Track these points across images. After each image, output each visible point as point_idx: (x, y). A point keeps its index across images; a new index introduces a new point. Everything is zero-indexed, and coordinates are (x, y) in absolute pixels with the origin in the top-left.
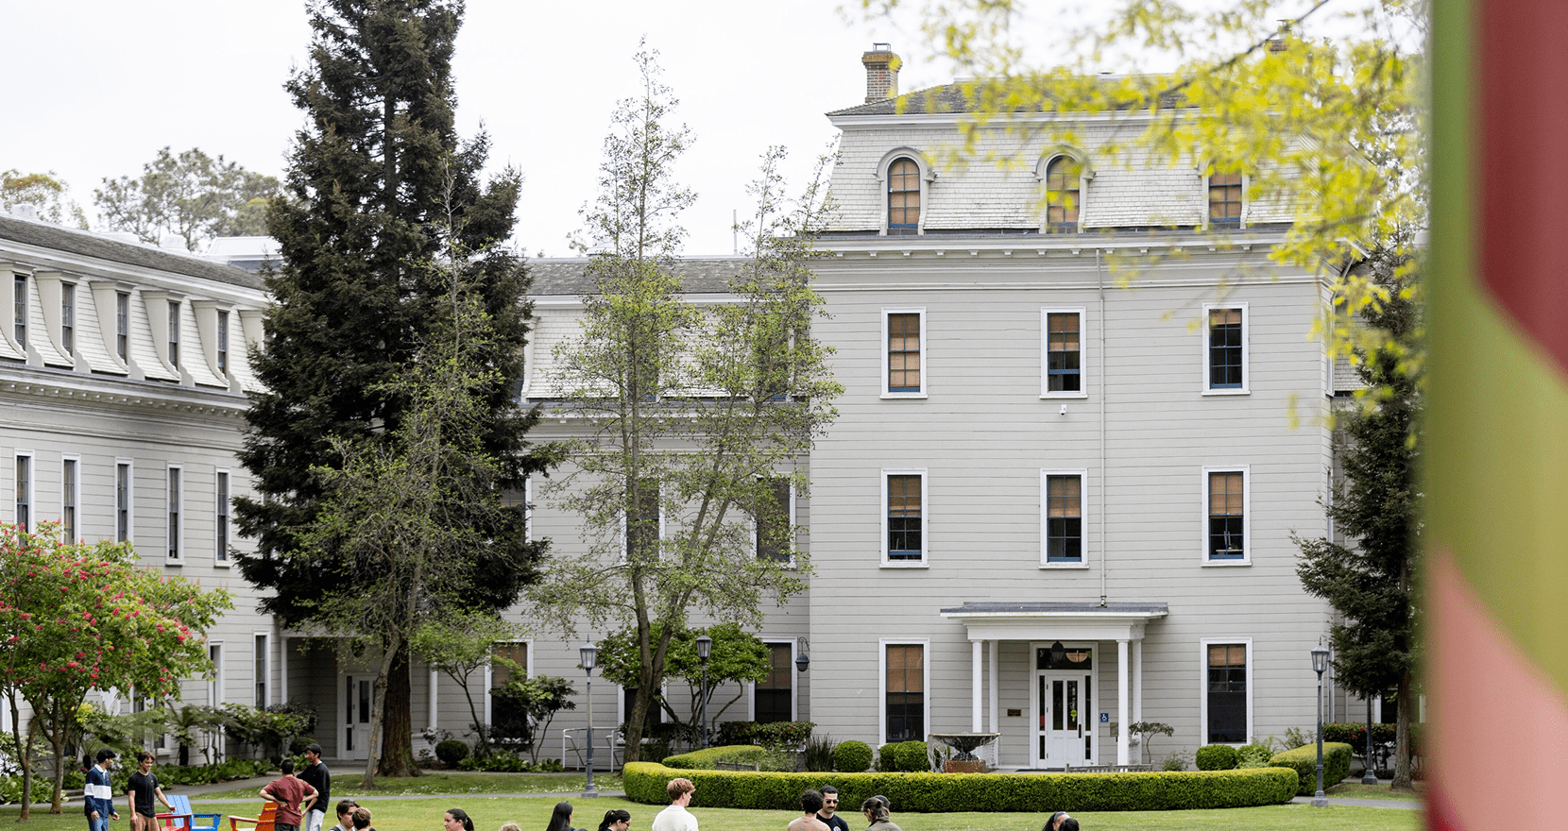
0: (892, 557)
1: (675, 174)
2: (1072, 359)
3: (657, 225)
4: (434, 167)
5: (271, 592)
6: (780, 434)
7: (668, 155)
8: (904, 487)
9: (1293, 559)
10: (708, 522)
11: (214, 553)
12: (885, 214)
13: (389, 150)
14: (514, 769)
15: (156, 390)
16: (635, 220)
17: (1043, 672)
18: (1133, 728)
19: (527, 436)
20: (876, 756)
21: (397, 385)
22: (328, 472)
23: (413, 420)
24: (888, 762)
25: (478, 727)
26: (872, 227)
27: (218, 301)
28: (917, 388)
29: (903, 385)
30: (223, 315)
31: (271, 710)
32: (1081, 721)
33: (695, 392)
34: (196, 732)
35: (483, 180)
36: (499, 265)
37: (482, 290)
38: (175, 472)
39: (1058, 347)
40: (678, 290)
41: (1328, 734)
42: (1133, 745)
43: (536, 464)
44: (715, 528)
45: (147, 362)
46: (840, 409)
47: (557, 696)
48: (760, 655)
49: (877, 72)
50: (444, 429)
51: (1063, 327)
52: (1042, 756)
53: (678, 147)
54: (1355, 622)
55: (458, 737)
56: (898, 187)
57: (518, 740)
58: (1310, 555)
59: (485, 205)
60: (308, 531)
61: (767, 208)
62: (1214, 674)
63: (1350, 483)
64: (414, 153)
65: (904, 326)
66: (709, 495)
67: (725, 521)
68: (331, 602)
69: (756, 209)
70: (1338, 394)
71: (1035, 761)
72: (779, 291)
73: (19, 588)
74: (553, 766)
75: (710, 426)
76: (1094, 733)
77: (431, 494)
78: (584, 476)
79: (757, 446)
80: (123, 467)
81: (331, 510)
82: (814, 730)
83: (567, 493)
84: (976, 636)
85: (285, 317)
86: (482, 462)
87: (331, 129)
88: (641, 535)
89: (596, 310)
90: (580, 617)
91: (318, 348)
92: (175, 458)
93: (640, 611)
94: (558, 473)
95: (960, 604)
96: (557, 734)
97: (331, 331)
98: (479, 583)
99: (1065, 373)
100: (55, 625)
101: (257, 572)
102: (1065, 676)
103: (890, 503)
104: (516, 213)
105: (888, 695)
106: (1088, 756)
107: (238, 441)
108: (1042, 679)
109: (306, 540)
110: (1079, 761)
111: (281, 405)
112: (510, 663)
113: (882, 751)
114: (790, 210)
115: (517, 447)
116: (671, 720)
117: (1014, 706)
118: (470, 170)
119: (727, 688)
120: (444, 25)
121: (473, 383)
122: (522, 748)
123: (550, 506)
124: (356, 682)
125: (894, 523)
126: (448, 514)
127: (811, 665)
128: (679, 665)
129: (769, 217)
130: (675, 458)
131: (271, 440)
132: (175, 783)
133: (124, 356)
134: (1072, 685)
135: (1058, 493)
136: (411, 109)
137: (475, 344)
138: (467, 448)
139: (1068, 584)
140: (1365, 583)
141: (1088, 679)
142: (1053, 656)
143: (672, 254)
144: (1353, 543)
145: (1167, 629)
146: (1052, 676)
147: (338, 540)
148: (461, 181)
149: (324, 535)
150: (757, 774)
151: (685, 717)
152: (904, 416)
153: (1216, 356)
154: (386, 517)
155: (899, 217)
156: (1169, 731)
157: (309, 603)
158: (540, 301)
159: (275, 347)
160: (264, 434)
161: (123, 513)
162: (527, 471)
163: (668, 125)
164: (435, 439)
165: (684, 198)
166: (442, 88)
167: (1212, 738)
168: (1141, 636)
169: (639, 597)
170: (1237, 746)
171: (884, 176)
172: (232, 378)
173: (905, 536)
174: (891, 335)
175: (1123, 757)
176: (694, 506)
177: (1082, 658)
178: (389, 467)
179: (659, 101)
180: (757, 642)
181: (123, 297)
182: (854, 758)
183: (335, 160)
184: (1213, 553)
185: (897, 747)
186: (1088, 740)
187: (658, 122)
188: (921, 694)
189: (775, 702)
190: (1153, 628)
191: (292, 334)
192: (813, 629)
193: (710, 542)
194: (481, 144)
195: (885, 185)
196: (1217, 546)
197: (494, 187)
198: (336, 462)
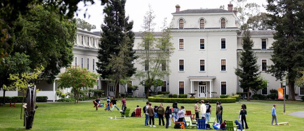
0: (180, 70)
1: (154, 21)
2: (203, 45)
3: (151, 28)
4: (123, 20)
5: (101, 74)
6: (167, 55)
7: (153, 19)
8: (181, 61)
9: (234, 71)
10: (158, 66)
11: (93, 69)
12: (179, 26)
13: (117, 18)
14: (131, 97)
15: (86, 48)
16: (149, 27)
17: (200, 85)
18: (212, 93)
19: (134, 55)
20: (178, 96)
21: (118, 48)
22: (110, 59)
23: (121, 53)
24: (180, 97)
25: (126, 92)
26: (177, 28)
27: (93, 37)
28: (183, 49)
29: (181, 48)
30: (94, 39)
31: (99, 90)
32: (205, 92)
33: (156, 49)
34: (91, 92)
35: (129, 22)
36: (131, 33)
37: (129, 36)
38: (88, 59)
39: (201, 43)
40: (154, 36)
41: (237, 94)
42: (212, 95)
43: (135, 58)
44: (159, 66)
45: (85, 45)
46: (175, 51)
47: (136, 88)
48: (163, 83)
49: (177, 8)
50: (124, 54)
51: (202, 41)
52: (199, 96)
53: (154, 18)
54: (242, 79)
55: (123, 93)
56: (181, 23)
57: (131, 94)
58: (236, 70)
59: (129, 25)
60: (107, 67)
61: (164, 26)
62: (222, 86)
63: (241, 61)
64: (120, 18)
65: (181, 41)
66: (157, 62)
67: (160, 66)
68: (110, 76)
69: (163, 25)
70: (238, 50)
71: (199, 97)
72: (167, 36)
73: (75, 74)
74: (136, 97)
75: (157, 53)
76: (206, 93)
77: (123, 62)
78: (142, 60)
79: (164, 56)
80: (82, 58)
81: (110, 64)
82: (170, 93)
83: (139, 62)
84: (191, 80)
85: (104, 39)
86: (129, 58)
87: (110, 15)
88: (147, 68)
89: (143, 38)
90: (141, 78)
91: (108, 43)
92: (88, 57)
93: (149, 77)
94: (138, 59)
95: (189, 76)
96: (136, 93)
97: (110, 41)
98: (128, 73)
99: (202, 47)
100: (80, 78)
101: (99, 72)
102: (202, 86)
103: (180, 63)
104: (133, 26)
105: (179, 88)
106: (205, 96)
107: (97, 55)
108: (199, 86)
109: (107, 68)
110: (205, 97)
111: (103, 50)
112: (130, 84)
113: (179, 95)
114: (168, 25)
115: (133, 56)
116: (151, 91)
117: (196, 90)
118: (127, 20)
119: (158, 87)
120: (124, 2)
121: (128, 48)
122: (132, 95)
123: (137, 64)
124: (110, 86)
125: (180, 66)
126: (125, 64)
127: (169, 84)
128: (153, 84)
129: (165, 27)
130: (153, 57)
131: (101, 55)
132: (89, 99)
133: (82, 44)
134: (203, 87)
135: (201, 62)
136: (119, 13)
137: (128, 43)
138: (127, 56)
139: (203, 74)
140: (243, 74)
141: (205, 86)
142: (201, 83)
143: (153, 31)
144: (242, 69)
145: (216, 80)
146: (201, 86)
147: (111, 68)
148: (126, 22)
149: (109, 67)
150: (166, 98)
151: (153, 91)
152: (181, 52)
153: (222, 45)
154: (117, 65)
155: (181, 27)
156: (216, 93)
157: (107, 76)
158: (136, 37)
159: (102, 43)
160: (100, 54)
161: (82, 64)
162: (134, 59)
163: (153, 15)
164: (123, 55)
165: (155, 24)
166: (124, 10)
167: (222, 94)
168: (212, 81)
169: (149, 76)
170: (225, 95)
171: (179, 21)
172: (95, 47)
173: (182, 68)
174: (180, 42)
175: (211, 97)
176: (156, 64)
177: (205, 83)
178: (118, 58)
179: (151, 12)
180: (162, 81)
181: (82, 37)
182: (175, 96)
183: (110, 19)
184: (222, 70)
185: (181, 95)
186: (205, 94)
187: (151, 14)
188: (184, 88)
189: (164, 89)
190: (214, 80)
191: (104, 41)
192: (169, 80)
193: (158, 68)
194: (128, 17)
195: (179, 23)
196: (222, 69)
197: (130, 23)
198: (111, 58)
